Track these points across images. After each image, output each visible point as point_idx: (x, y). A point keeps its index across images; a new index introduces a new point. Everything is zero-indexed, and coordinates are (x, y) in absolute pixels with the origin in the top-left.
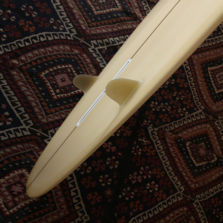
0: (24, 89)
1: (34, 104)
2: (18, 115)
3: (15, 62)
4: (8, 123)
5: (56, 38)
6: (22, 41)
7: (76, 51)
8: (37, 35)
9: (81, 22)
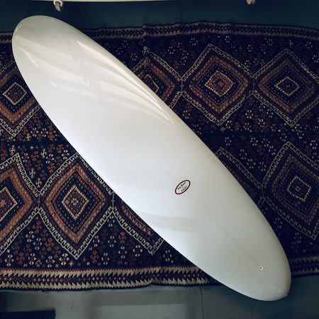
5: (120, 217)
6: (134, 236)
8: (125, 229)
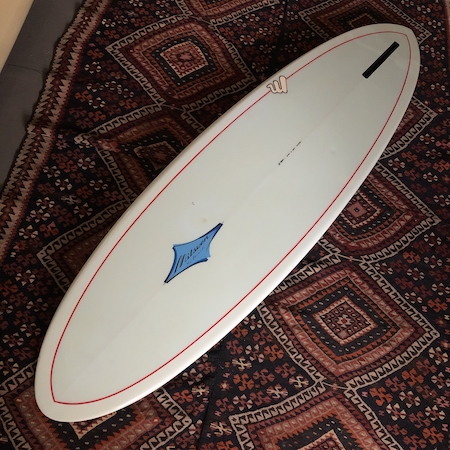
0: (390, 194)
1: (376, 181)
2: (386, 169)
3: (408, 217)
4: (391, 161)
7: (353, 244)
9: (359, 281)
